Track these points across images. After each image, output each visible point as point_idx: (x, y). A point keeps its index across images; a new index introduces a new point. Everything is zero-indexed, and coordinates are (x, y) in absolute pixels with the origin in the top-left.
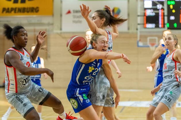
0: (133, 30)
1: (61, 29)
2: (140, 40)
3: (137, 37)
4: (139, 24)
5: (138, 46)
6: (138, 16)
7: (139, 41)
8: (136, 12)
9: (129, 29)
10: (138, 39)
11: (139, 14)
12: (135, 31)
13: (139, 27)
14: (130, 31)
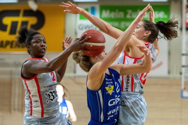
0: (175, 75)
1: (75, 72)
2: (185, 89)
3: (180, 85)
4: (183, 66)
5: (182, 97)
6: (183, 55)
7: (183, 90)
8: (180, 50)
9: (169, 72)
10: (183, 87)
11: (184, 52)
12: (178, 75)
13: (183, 70)
14: (171, 76)
